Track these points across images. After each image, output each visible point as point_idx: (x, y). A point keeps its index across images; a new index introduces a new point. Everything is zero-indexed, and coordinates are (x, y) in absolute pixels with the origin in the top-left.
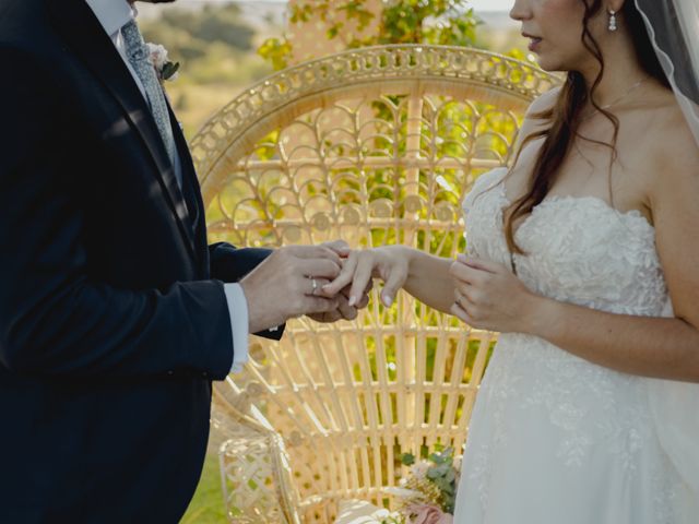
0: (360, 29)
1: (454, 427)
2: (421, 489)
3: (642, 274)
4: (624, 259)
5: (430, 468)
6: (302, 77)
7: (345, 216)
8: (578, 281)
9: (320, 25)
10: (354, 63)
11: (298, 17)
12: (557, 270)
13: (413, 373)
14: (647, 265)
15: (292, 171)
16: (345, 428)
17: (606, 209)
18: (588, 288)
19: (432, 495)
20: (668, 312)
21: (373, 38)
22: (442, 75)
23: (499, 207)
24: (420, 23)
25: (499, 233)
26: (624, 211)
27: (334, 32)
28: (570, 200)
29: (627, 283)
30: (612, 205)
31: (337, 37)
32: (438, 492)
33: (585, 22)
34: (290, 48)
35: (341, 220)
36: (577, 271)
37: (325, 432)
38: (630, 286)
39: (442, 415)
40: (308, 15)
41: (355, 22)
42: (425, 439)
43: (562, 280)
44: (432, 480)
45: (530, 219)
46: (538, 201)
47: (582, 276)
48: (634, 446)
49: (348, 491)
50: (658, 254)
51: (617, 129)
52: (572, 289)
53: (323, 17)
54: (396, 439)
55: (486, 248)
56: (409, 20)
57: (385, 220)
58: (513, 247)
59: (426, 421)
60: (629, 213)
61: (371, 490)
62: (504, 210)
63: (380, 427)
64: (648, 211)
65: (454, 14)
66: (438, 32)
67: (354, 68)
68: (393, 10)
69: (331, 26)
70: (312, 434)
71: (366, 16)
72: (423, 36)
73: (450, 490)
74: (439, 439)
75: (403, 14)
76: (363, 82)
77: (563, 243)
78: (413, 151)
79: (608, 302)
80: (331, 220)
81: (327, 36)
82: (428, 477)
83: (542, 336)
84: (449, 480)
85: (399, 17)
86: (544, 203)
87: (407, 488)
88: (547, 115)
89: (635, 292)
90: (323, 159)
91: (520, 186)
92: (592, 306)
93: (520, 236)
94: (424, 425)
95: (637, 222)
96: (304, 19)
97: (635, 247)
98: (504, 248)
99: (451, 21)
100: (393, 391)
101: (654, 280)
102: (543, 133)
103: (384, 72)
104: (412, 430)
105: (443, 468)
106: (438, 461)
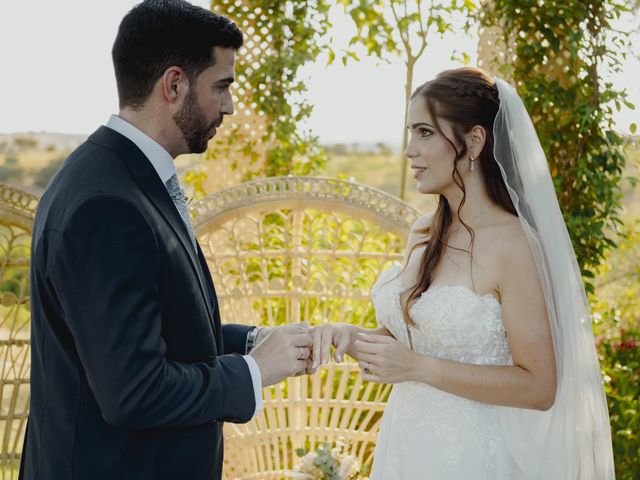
0: (251, 164)
1: (327, 429)
2: (310, 473)
3: (495, 336)
4: (484, 326)
5: (316, 459)
6: (225, 199)
7: (254, 291)
8: (454, 342)
9: (225, 161)
10: (258, 189)
11: (211, 157)
12: (439, 336)
13: (298, 393)
14: (499, 330)
15: (217, 261)
16: (255, 432)
17: (471, 293)
18: (460, 347)
19: (319, 476)
20: (510, 362)
21: (261, 170)
22: (317, 195)
23: (398, 292)
24: (290, 160)
25: (397, 310)
26: (483, 295)
27: (235, 166)
28: (447, 288)
29: (486, 342)
30: (474, 291)
31: (236, 170)
32: (322, 474)
33: (455, 163)
34: (206, 177)
35: (250, 292)
36: (453, 335)
37: (242, 435)
38: (488, 345)
39: (319, 420)
40: (216, 155)
41: (248, 159)
42: (308, 437)
43: (443, 341)
44: (318, 466)
45: (419, 301)
46: (425, 290)
47: (456, 338)
48: (492, 451)
49: (258, 474)
50: (504, 324)
51: (472, 240)
52: (449, 347)
53: (227, 156)
54: (289, 438)
55: (389, 319)
56: (284, 158)
57: (279, 292)
58: (409, 320)
59: (308, 424)
60: (486, 296)
61: (273, 472)
62: (401, 295)
63: (278, 430)
64: (498, 295)
65: (312, 154)
66: (302, 166)
67: (259, 192)
68: (274, 151)
69: (232, 162)
70: (234, 436)
71: (255, 156)
72: (293, 168)
73: (330, 472)
74: (317, 437)
75: (280, 154)
76: (265, 201)
77: (444, 317)
78: (297, 246)
79: (473, 356)
80: (243, 293)
81: (230, 168)
82: (315, 464)
83: (427, 383)
84: (329, 466)
85: (277, 156)
86: (429, 290)
87: (301, 472)
88: (427, 231)
89: (490, 348)
90: (238, 252)
91: (412, 278)
92: (462, 360)
93: (413, 312)
94: (307, 428)
95: (491, 302)
96: (214, 157)
97: (490, 318)
98: (402, 320)
99: (311, 158)
100: (286, 406)
101: (503, 340)
102: (425, 243)
103: (278, 194)
104: (299, 432)
105: (325, 458)
106: (321, 453)
